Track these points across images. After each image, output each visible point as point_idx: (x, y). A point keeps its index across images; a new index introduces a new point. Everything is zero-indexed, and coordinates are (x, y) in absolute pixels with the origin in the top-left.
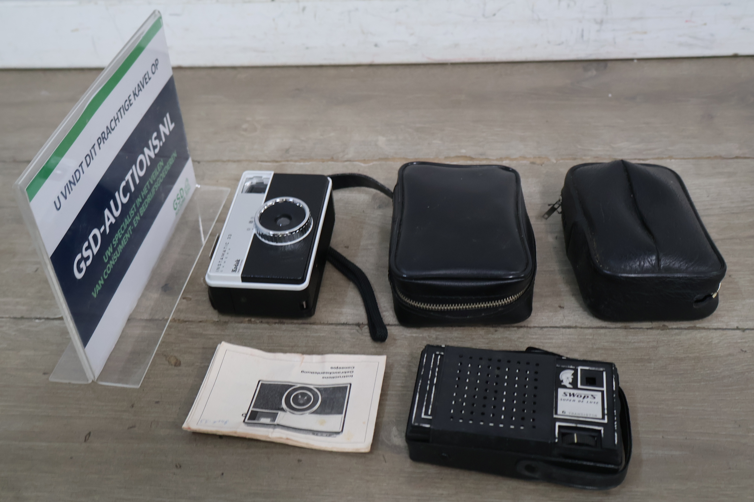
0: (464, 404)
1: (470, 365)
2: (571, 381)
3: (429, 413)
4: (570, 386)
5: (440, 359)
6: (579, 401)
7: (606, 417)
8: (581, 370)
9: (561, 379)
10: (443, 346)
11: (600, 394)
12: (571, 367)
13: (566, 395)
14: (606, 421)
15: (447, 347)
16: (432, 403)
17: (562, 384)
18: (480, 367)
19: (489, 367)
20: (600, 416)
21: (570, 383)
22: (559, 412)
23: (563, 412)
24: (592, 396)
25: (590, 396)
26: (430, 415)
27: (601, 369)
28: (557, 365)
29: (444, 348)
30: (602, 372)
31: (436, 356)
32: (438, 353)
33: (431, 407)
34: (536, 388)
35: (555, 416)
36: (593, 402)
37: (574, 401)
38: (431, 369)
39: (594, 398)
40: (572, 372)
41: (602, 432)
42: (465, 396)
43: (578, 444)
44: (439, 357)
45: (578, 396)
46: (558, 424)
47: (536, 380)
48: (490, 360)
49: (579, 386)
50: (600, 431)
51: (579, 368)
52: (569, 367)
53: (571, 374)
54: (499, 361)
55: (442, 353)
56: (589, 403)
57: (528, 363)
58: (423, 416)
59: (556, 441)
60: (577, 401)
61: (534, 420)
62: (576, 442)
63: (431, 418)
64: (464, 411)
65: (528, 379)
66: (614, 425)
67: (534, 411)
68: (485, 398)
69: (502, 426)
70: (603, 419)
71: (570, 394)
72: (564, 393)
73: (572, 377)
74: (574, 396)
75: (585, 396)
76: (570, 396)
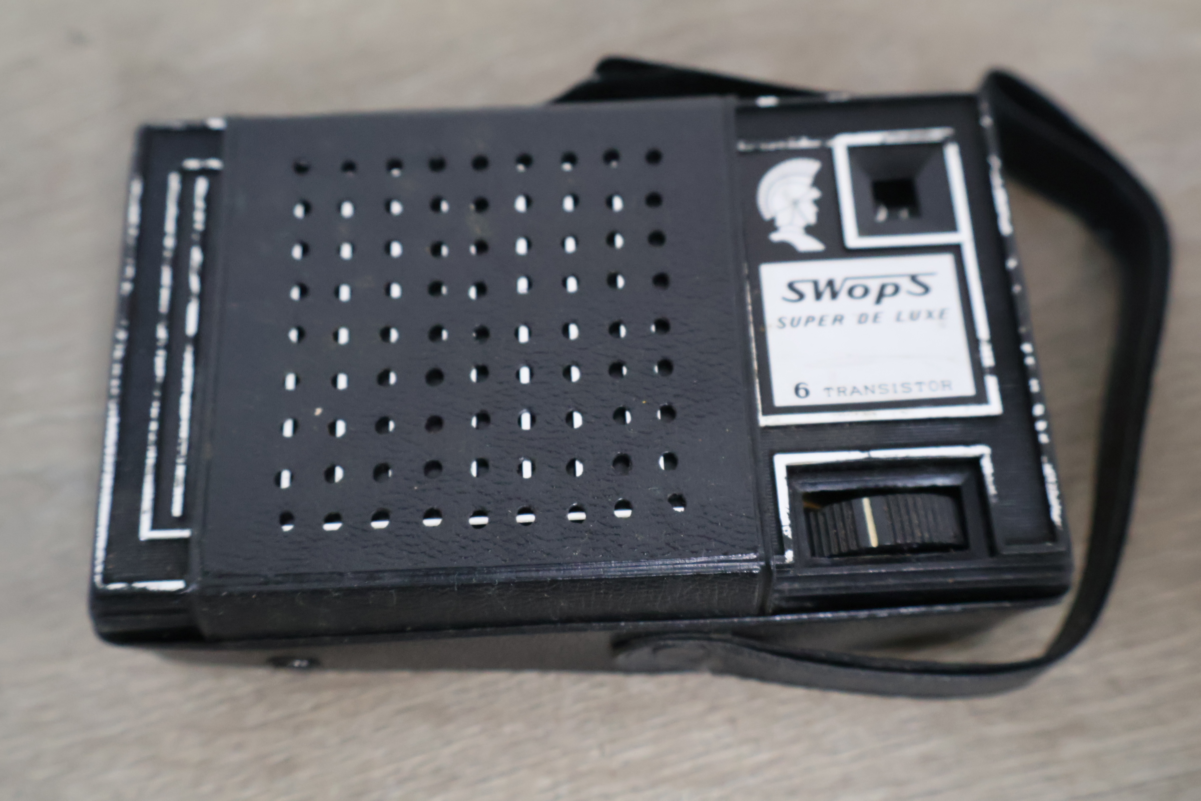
0: (341, 428)
1: (347, 210)
2: (810, 215)
3: (177, 510)
4: (812, 245)
5: (209, 198)
6: (862, 319)
7: (992, 385)
8: (853, 151)
9: (767, 214)
10: (216, 123)
11: (946, 261)
12: (805, 143)
13: (801, 296)
14: (994, 407)
15: (237, 125)
16: (183, 448)
17: (775, 237)
18: (396, 208)
20: (969, 390)
21: (810, 230)
22: (782, 396)
23: (797, 390)
24: (914, 278)
25: (906, 284)
26: (180, 523)
27: (936, 134)
28: (742, 146)
29: (217, 133)
30: (937, 147)
31: (188, 178)
32: (192, 164)
33: (180, 471)
34: (661, 280)
35: (765, 421)
36: (924, 315)
37: (838, 319)
38: (168, 254)
39: (927, 289)
40: (812, 167)
41: (987, 467)
42: (342, 382)
43: (881, 549)
44: (201, 186)
45: (850, 292)
46: (782, 462)
47: (657, 238)
48: (438, 165)
49: (853, 238)
50: (974, 463)
51: (841, 144)
52: (793, 144)
53: (808, 180)
54: (480, 163)
55: (214, 164)
56: (905, 316)
57: (611, 156)
58: (146, 532)
59: (789, 555)
60: (850, 321)
61: (671, 459)
62: (874, 542)
63: (185, 533)
64: (344, 468)
65: (619, 241)
66: (1033, 420)
67: (668, 412)
68: (435, 376)
69: (529, 518)
70: (980, 397)
71: (816, 284)
72: (791, 286)
73: (816, 194)
74: (834, 295)
75: (883, 288)
76: (818, 295)
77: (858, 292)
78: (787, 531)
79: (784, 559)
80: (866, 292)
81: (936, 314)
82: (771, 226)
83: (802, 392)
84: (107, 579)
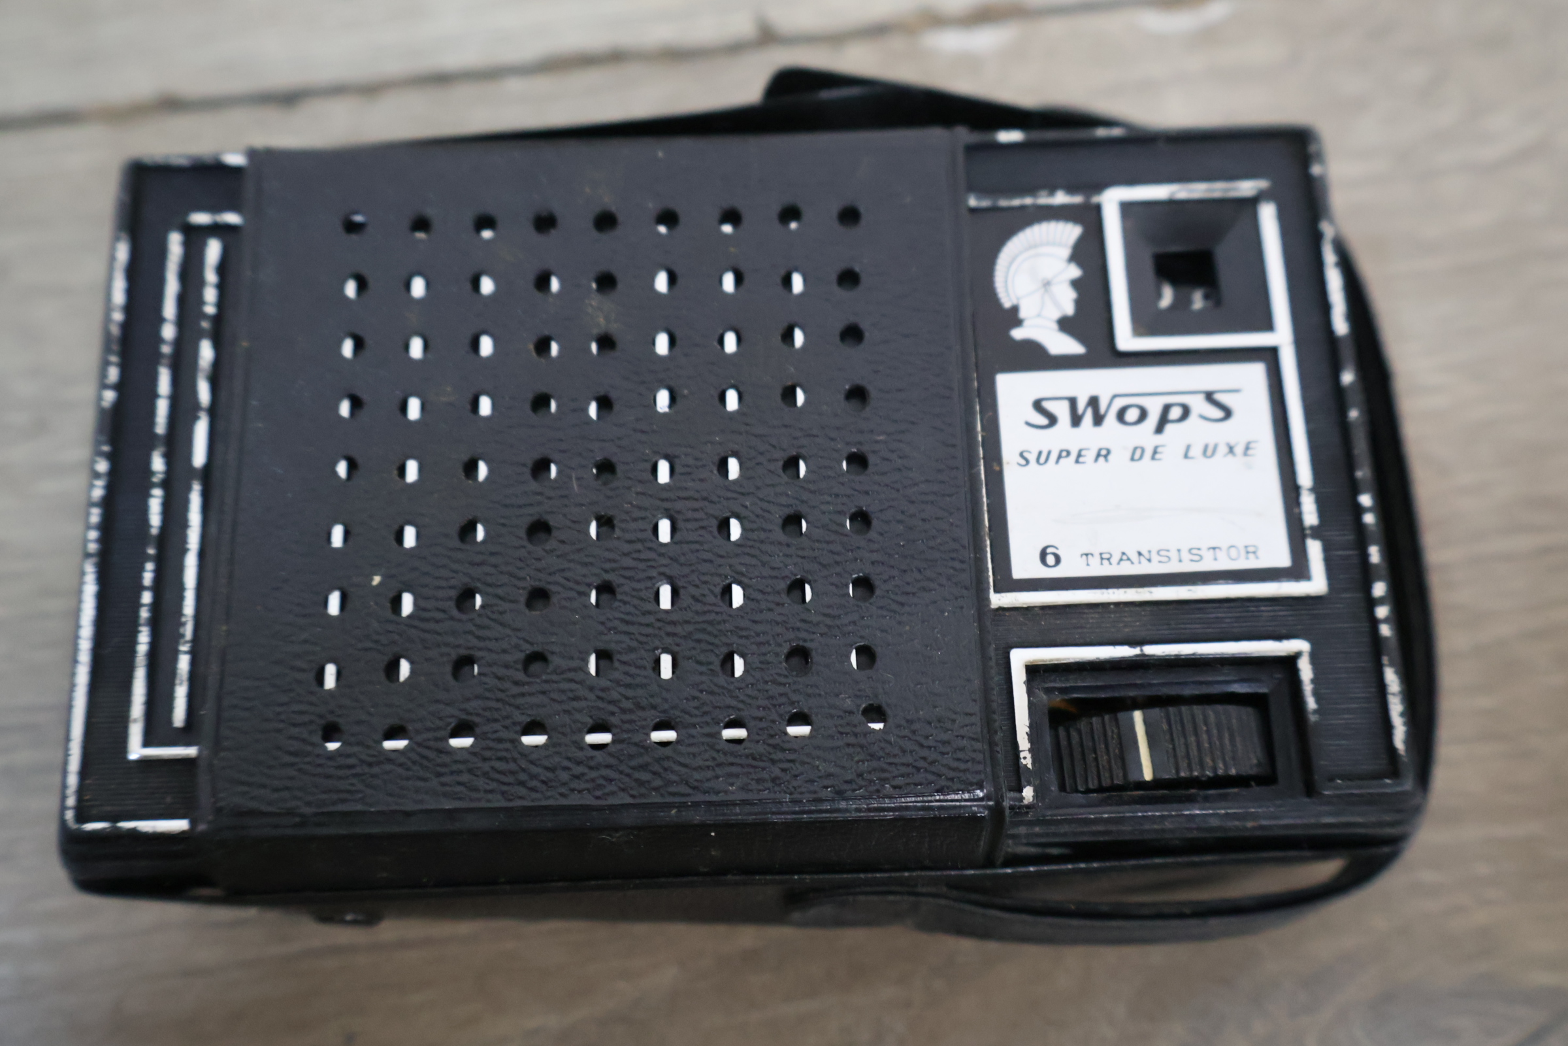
0: (408, 604)
1: (418, 288)
2: (1067, 301)
3: (179, 715)
4: (1070, 344)
5: (222, 269)
6: (1136, 454)
7: (1314, 549)
8: (1127, 208)
9: (1007, 304)
10: (235, 159)
11: (1256, 372)
12: (1060, 198)
13: (1053, 420)
14: (1317, 584)
15: (262, 160)
16: (188, 631)
17: (1017, 334)
18: (487, 286)
19: (542, 282)
20: (1283, 559)
21: (1065, 325)
22: (1024, 565)
23: (1043, 555)
24: (1209, 397)
25: (1198, 405)
26: (185, 736)
27: (1246, 188)
28: (973, 202)
29: (236, 171)
30: (1250, 205)
31: (195, 238)
32: (201, 218)
33: (184, 663)
34: (858, 395)
35: (997, 600)
36: (1223, 449)
37: (1103, 454)
38: (166, 349)
39: (1228, 413)
40: (1071, 232)
41: (1306, 671)
42: (410, 537)
43: (1156, 783)
44: (213, 250)
45: (1121, 415)
46: (1020, 658)
47: (852, 334)
48: (545, 223)
49: (1126, 339)
50: (1289, 663)
51: (1112, 200)
52: (1044, 200)
53: (1066, 252)
54: (605, 221)
55: (232, 218)
56: (1196, 451)
57: (790, 213)
58: (136, 750)
59: (1028, 793)
60: (1120, 456)
61: (866, 653)
62: (1148, 775)
63: (191, 751)
64: (412, 662)
65: (799, 338)
66: (1372, 603)
67: (864, 584)
68: (539, 529)
69: (669, 735)
70: (1299, 570)
71: (1073, 402)
72: (1038, 406)
73: (1075, 272)
74: (1098, 420)
75: (1167, 408)
76: (1076, 420)
77: (1132, 415)
78: (1026, 759)
79: (1022, 798)
80: (1143, 415)
81: (1239, 450)
82: (1013, 317)
83: (1051, 560)
84: (82, 815)
